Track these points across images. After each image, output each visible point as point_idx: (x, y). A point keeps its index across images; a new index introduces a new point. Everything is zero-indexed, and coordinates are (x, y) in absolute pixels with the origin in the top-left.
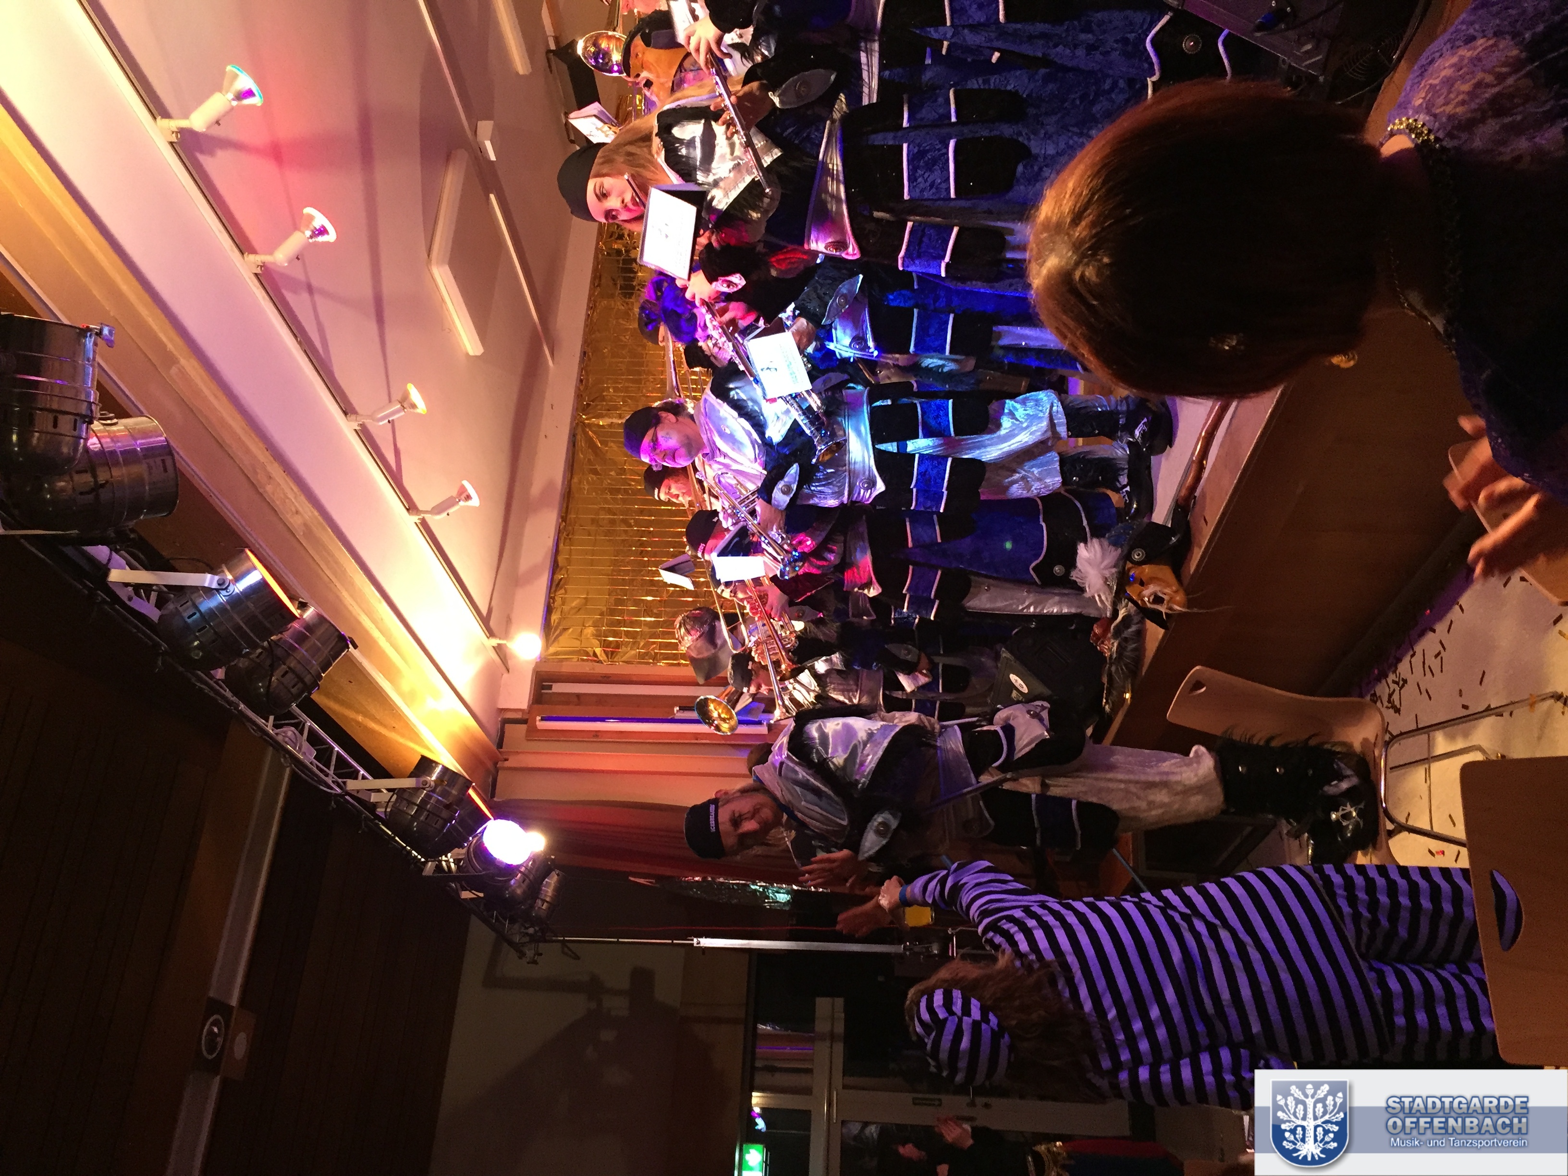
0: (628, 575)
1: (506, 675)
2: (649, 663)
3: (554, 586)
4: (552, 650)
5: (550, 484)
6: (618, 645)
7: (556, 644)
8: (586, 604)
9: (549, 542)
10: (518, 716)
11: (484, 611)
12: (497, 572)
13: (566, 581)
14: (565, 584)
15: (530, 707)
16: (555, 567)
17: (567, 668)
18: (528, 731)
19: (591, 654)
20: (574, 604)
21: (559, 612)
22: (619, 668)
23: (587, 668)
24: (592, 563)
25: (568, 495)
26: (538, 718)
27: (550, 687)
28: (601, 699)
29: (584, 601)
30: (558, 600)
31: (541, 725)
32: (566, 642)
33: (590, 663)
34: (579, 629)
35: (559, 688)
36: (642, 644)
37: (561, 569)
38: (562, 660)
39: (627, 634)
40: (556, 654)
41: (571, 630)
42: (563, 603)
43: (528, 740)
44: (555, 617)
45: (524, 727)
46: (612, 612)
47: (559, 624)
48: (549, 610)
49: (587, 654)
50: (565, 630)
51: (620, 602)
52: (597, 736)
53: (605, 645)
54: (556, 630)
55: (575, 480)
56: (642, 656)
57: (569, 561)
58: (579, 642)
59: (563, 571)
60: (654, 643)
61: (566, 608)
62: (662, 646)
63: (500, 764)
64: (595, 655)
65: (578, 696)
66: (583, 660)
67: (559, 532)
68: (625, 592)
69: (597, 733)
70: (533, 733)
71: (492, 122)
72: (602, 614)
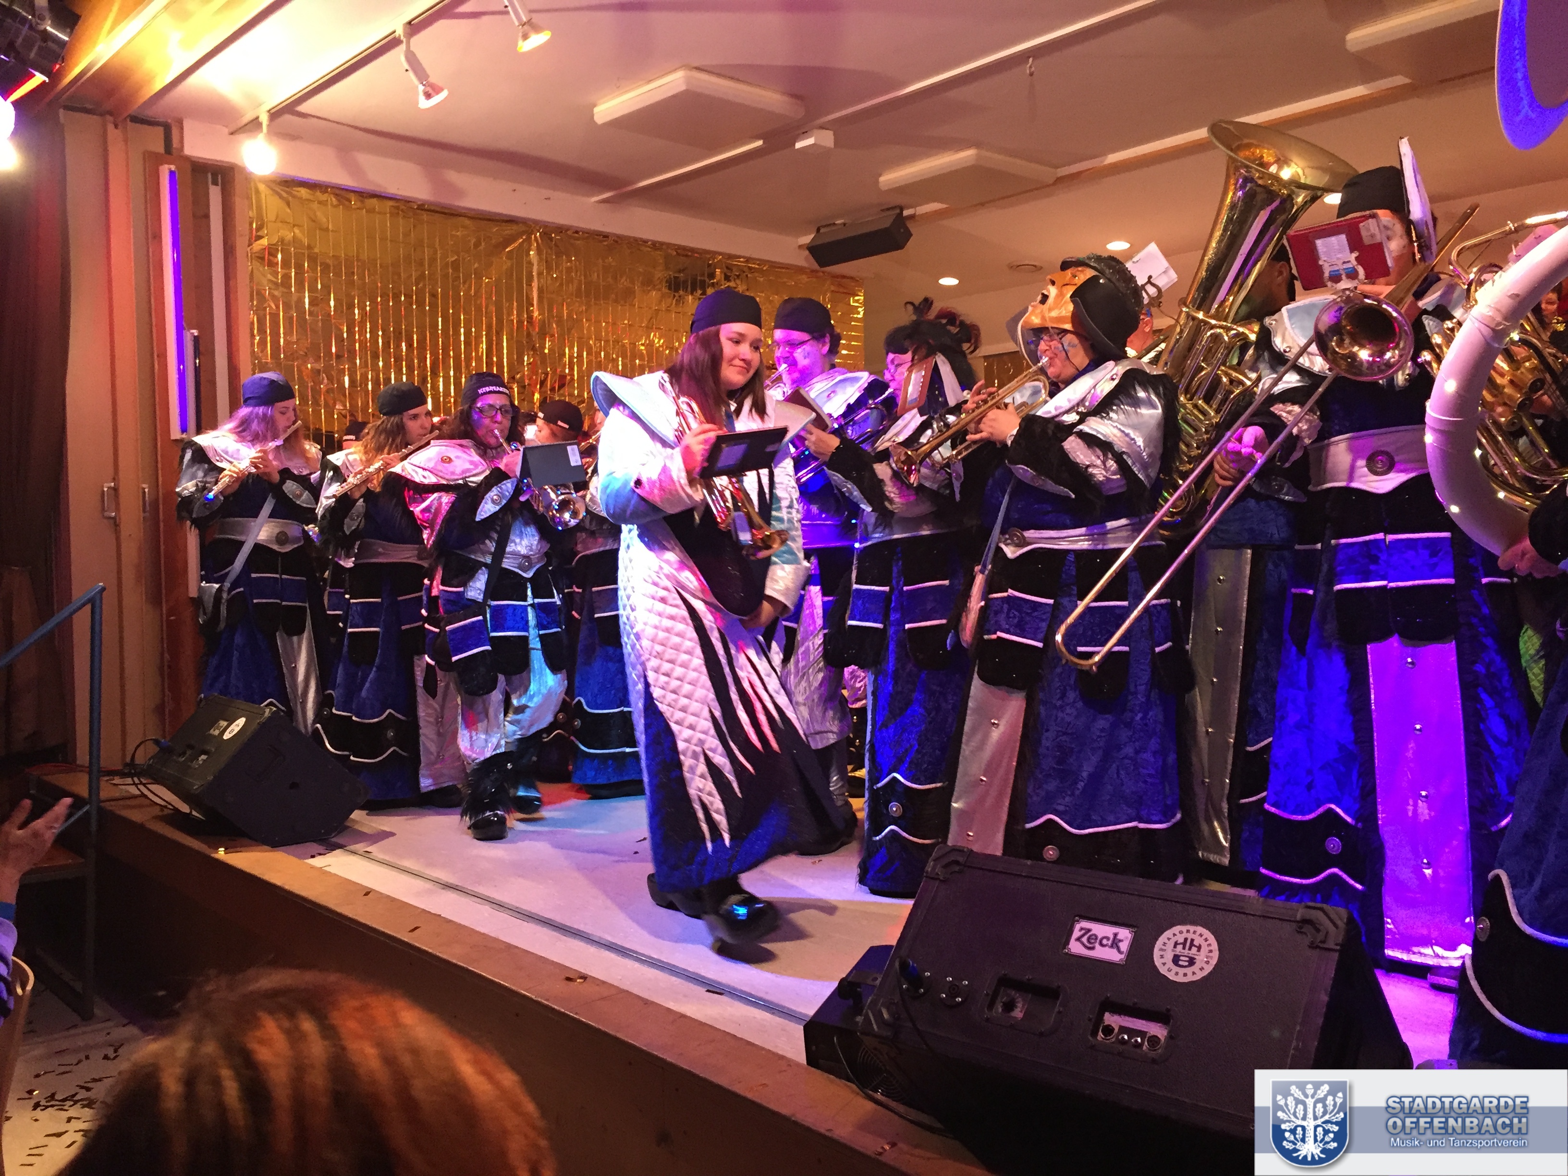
0: (359, 278)
1: (226, 131)
2: (252, 300)
3: (341, 193)
4: (262, 187)
5: (460, 193)
6: (272, 264)
7: (269, 192)
8: (321, 229)
9: (393, 188)
10: (175, 143)
11: (302, 108)
12: (352, 126)
13: (348, 208)
14: (344, 205)
15: (188, 159)
16: (363, 195)
17: (239, 203)
18: (156, 155)
19: (259, 234)
20: (319, 214)
21: (311, 197)
22: (244, 266)
23: (241, 227)
24: (372, 238)
25: (449, 213)
26: (173, 168)
27: (215, 183)
28: (204, 245)
29: (325, 226)
30: (324, 197)
31: (165, 171)
32: (272, 205)
33: (247, 232)
34: (291, 220)
35: (215, 194)
36: (276, 293)
37: (362, 202)
38: (249, 198)
39: (287, 277)
40: (257, 192)
41: (288, 211)
42: (320, 203)
43: (144, 155)
44: (303, 192)
45: (162, 150)
46: (313, 259)
47: (294, 197)
48: (312, 185)
49: (259, 228)
50: (288, 204)
51: (326, 268)
52: (154, 237)
53: (271, 251)
54: (287, 192)
55: (467, 222)
56: (260, 294)
57: (371, 211)
58: (274, 219)
59: (359, 204)
60: (278, 307)
61: (315, 206)
62: (275, 317)
63: (109, 118)
64: (260, 238)
65: (207, 216)
66: (251, 224)
67: (407, 201)
68: (338, 274)
69: (157, 237)
70: (153, 161)
71: (832, 146)
72: (309, 247)
